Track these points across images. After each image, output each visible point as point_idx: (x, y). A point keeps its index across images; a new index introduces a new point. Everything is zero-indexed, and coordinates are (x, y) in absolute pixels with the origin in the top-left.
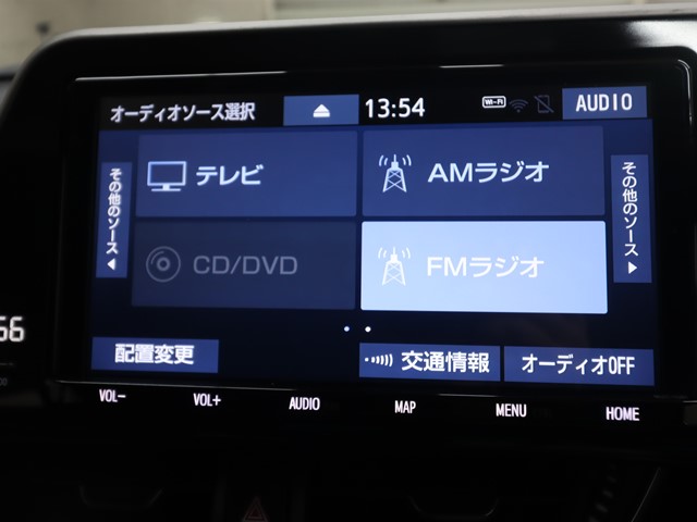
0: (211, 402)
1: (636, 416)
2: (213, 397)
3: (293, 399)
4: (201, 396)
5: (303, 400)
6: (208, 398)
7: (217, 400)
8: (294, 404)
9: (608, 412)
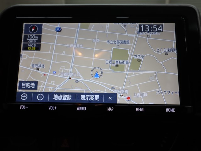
0: (54, 108)
1: (174, 111)
2: (54, 107)
3: (78, 107)
4: (51, 107)
5: (81, 108)
6: (53, 107)
7: (56, 108)
8: (78, 109)
9: (166, 110)
